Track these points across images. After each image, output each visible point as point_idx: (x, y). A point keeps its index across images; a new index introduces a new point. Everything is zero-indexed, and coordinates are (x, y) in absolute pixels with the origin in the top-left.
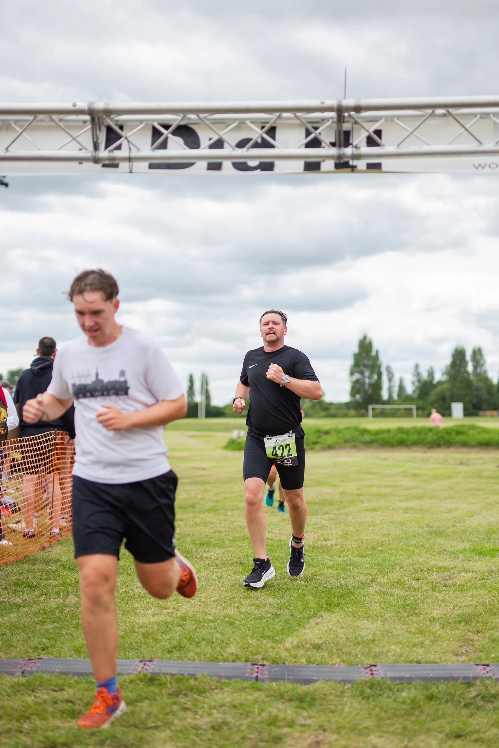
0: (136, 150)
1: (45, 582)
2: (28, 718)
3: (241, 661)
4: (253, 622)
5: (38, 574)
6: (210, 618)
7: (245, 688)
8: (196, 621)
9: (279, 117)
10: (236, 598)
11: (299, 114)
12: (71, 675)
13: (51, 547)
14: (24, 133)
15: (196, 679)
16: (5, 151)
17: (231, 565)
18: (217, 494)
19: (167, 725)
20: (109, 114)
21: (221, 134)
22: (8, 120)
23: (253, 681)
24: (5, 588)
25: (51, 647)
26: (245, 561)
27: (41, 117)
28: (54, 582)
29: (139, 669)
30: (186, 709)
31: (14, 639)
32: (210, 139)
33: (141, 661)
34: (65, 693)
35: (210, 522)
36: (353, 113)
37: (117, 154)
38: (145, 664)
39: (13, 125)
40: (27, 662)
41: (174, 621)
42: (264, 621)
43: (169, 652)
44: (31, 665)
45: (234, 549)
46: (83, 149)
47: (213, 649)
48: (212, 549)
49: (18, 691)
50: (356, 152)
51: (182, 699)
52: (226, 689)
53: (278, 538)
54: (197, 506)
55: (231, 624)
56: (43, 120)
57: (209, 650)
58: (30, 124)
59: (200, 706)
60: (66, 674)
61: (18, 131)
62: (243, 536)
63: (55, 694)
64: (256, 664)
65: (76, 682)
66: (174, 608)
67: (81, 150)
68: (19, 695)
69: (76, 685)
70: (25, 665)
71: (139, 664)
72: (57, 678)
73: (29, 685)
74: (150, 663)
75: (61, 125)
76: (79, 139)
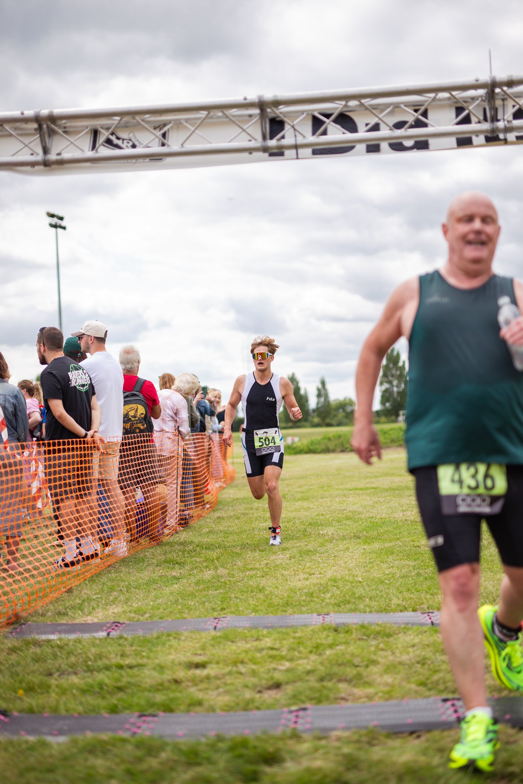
0: (301, 137)
1: (189, 560)
2: (242, 662)
3: (408, 611)
4: (401, 580)
5: (181, 553)
6: (360, 579)
7: (425, 632)
8: (348, 582)
9: (434, 99)
10: (372, 562)
11: (454, 93)
12: (261, 628)
13: (177, 533)
14: (196, 131)
15: (378, 625)
16: (180, 146)
17: (351, 538)
18: (300, 487)
19: (374, 662)
20: (277, 105)
21: (381, 116)
22: (179, 120)
23: (431, 625)
24: (157, 565)
25: (227, 607)
26: (361, 535)
27: (212, 112)
28: (198, 560)
29: (321, 620)
30: (382, 650)
31: (189, 602)
32: (367, 125)
33: (319, 615)
34: (263, 642)
35: (308, 507)
36: (505, 88)
37: (285, 142)
38: (323, 617)
39: (184, 123)
40: (214, 620)
41: (327, 583)
42: (410, 579)
43: (339, 606)
44: (220, 622)
45: (344, 527)
46: (252, 140)
47: (378, 601)
48: (324, 527)
49: (219, 643)
50: (508, 125)
51: (374, 643)
52: (410, 632)
53: (379, 517)
54: (287, 496)
55: (382, 582)
56: (212, 117)
57: (374, 603)
58: (205, 119)
59: (394, 647)
60: (255, 627)
61: (190, 130)
62: (346, 517)
63: (255, 643)
64: (425, 613)
65: (269, 633)
66: (321, 574)
67: (250, 141)
68: (222, 646)
69: (270, 636)
70: (214, 622)
71: (318, 617)
72: (249, 631)
73: (226, 638)
74: (328, 616)
75: (233, 119)
76: (248, 131)
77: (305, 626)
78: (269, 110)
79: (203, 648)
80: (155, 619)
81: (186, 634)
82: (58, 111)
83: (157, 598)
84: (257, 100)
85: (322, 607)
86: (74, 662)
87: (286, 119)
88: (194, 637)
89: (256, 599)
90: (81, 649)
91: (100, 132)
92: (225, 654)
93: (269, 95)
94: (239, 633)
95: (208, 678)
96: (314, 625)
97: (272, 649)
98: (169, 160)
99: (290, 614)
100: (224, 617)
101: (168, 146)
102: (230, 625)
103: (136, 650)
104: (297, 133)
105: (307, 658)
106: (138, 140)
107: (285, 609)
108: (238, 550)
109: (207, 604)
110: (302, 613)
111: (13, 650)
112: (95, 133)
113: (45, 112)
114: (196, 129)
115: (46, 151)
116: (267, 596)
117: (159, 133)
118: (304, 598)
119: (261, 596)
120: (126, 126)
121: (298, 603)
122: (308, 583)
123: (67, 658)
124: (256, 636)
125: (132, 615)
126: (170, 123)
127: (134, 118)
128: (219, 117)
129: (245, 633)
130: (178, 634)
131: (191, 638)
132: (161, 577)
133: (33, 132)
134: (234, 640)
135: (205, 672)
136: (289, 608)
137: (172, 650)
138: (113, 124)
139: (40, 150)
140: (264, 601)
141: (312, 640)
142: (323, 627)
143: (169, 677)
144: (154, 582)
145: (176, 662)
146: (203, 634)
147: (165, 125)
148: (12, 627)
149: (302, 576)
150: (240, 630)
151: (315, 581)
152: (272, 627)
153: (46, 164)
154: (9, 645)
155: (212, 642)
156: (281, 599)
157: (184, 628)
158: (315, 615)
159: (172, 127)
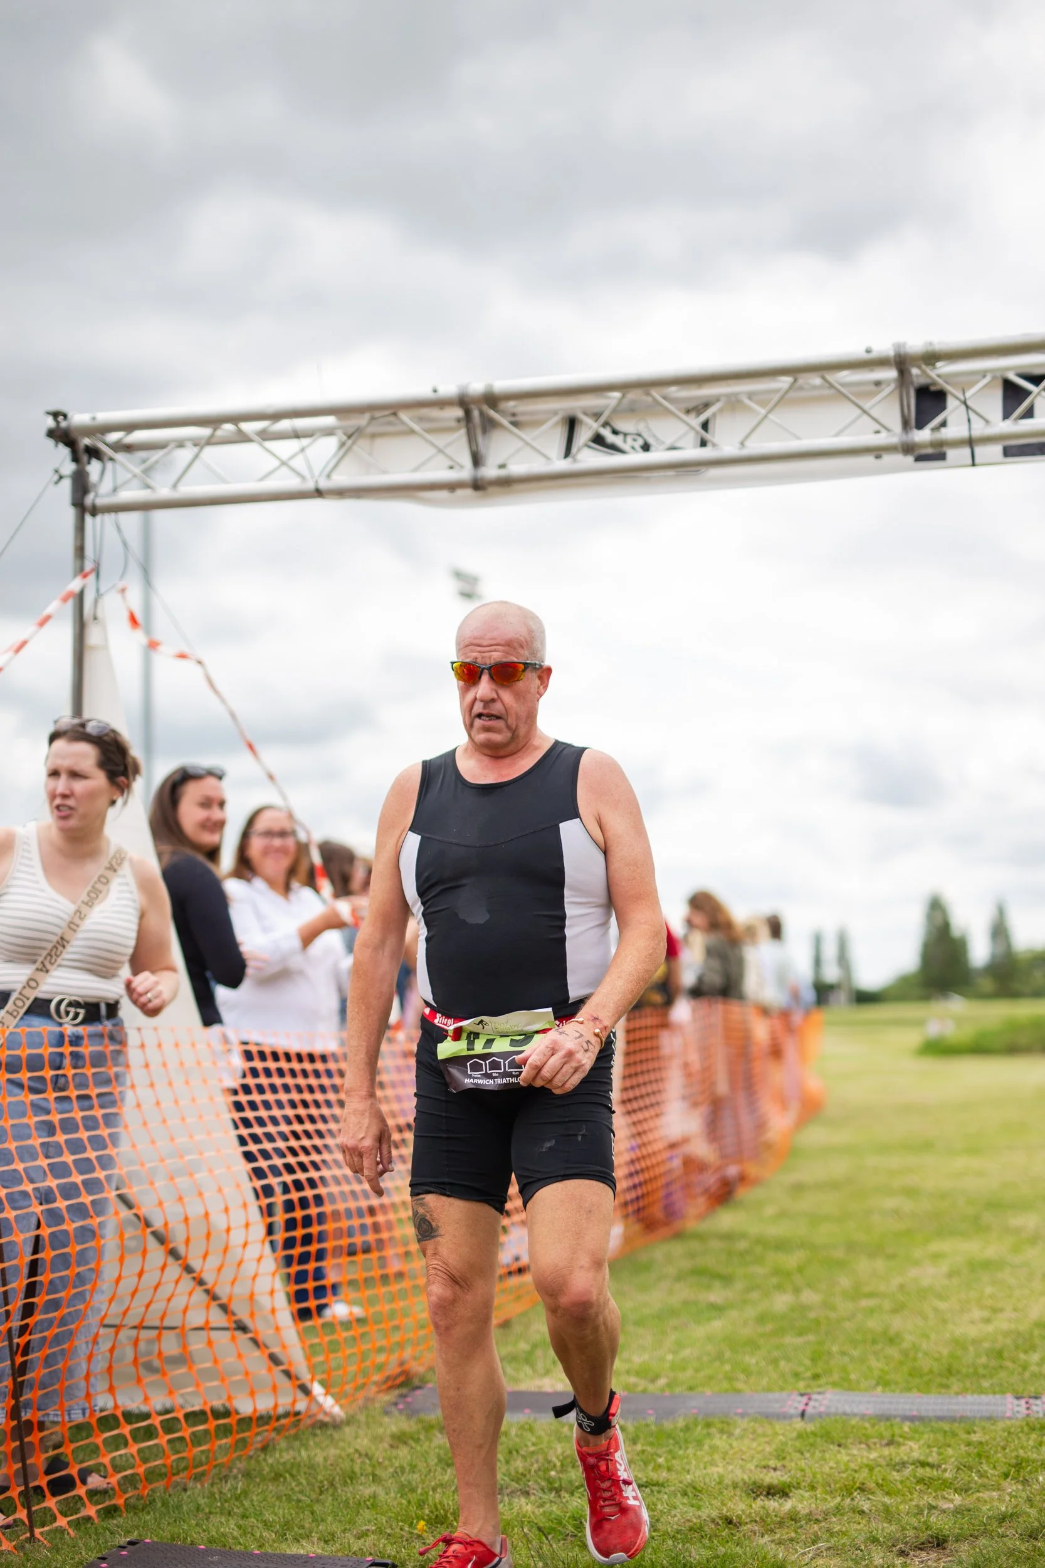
0: (982, 423)
1: (741, 1271)
12: (898, 1420)
14: (771, 416)
16: (738, 445)
20: (933, 361)
22: (736, 395)
24: (678, 1280)
25: (825, 1372)
27: (803, 379)
28: (760, 1271)
29: (1023, 1409)
31: (747, 1359)
33: (1018, 1398)
35: (982, 1169)
37: (948, 433)
38: (1027, 1403)
39: (747, 401)
40: (799, 1398)
41: (1032, 1331)
44: (813, 1403)
46: (883, 430)
48: (1017, 1213)
49: (813, 1445)
56: (801, 388)
58: (787, 392)
60: (887, 1418)
61: (758, 413)
63: (886, 1451)
67: (878, 432)
68: (818, 1454)
69: (917, 1436)
70: (799, 1402)
71: (1016, 1402)
72: (873, 1426)
73: (827, 1436)
74: (1038, 1402)
75: (843, 390)
76: (873, 413)
77: (990, 1419)
78: (915, 371)
79: (781, 1455)
80: (678, 1390)
81: (743, 1423)
82: (502, 384)
83: (680, 1345)
84: (892, 353)
85: (1024, 1381)
86: (521, 1470)
87: (948, 388)
88: (760, 1431)
89: (885, 1357)
90: (534, 1444)
91: (581, 422)
92: (827, 1469)
93: (916, 342)
94: (853, 1427)
95: (793, 1517)
96: (1009, 1418)
97: (923, 1464)
98: (714, 472)
99: (957, 1394)
100: (819, 1393)
101: (714, 445)
102: (833, 1410)
103: (643, 1451)
104: (973, 416)
105: (998, 1488)
106: (655, 436)
107: (945, 1381)
108: (839, 1254)
109: (782, 1363)
110: (981, 1391)
111: (400, 1439)
112: (572, 424)
113: (477, 387)
114: (770, 412)
115: (477, 460)
116: (905, 1353)
117: (696, 421)
118: (983, 1360)
119: (892, 1351)
120: (632, 410)
121: (971, 1370)
122: (990, 1328)
123: (507, 1462)
124: (887, 1435)
125: (633, 1379)
126: (718, 400)
127: (648, 394)
128: (815, 387)
129: (866, 1429)
130: (728, 1424)
131: (754, 1432)
132: (686, 1303)
133: (453, 424)
134: (843, 1441)
135: (788, 1505)
136: (953, 1380)
137: (716, 1457)
138: (607, 407)
139: (466, 460)
140: (901, 1363)
141: (1007, 1451)
142: (1028, 1424)
143: (714, 1514)
144: (673, 1312)
145: (727, 1481)
146: (779, 1427)
147: (706, 406)
148: (397, 1392)
149: (977, 1314)
150: (853, 1422)
151: (1005, 1326)
152: (921, 1419)
153: (478, 485)
154: (394, 1429)
155: (798, 1444)
156: (936, 1360)
157: (740, 1411)
158: (1010, 1398)
159: (721, 410)
